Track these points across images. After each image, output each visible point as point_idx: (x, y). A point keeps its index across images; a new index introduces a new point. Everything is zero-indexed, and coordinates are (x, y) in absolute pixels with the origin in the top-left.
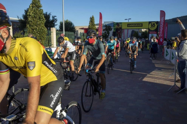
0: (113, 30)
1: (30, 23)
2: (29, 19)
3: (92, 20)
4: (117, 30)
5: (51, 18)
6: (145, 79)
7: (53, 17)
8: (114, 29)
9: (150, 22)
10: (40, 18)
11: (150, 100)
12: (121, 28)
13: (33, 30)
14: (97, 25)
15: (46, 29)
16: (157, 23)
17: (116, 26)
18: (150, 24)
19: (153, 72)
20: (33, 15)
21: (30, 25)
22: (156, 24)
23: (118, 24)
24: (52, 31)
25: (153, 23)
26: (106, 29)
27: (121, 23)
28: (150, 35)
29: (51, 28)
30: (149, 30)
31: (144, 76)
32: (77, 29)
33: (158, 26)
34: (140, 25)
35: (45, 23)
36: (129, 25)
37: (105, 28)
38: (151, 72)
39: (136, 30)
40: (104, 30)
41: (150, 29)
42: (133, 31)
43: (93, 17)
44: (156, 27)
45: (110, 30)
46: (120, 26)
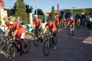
1: (17, 10)
2: (17, 8)
3: (53, 8)
4: (67, 14)
5: (30, 8)
6: (84, 42)
7: (31, 7)
8: (66, 13)
9: (86, 9)
10: (23, 8)
11: (87, 54)
12: (70, 13)
13: (19, 14)
14: (56, 11)
15: (26, 14)
16: (91, 9)
17: (67, 12)
18: (87, 10)
19: (89, 37)
20: (19, 6)
21: (17, 12)
22: (90, 10)
23: (68, 10)
24: (30, 15)
25: (88, 9)
27: (70, 10)
28: (87, 16)
29: (30, 13)
30: (86, 13)
31: (84, 40)
32: (44, 13)
33: (91, 11)
34: (81, 10)
35: (26, 10)
36: (74, 11)
37: (60, 13)
38: (87, 37)
39: (78, 14)
40: (60, 14)
42: (77, 14)
43: (53, 7)
44: (90, 11)
45: (63, 14)
46: (69, 12)
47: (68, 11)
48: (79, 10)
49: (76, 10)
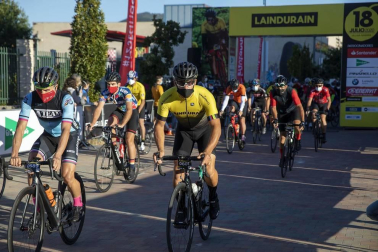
0: (189, 42)
4: (208, 40)
8: (196, 36)
9: (348, 8)
12: (224, 33)
17: (204, 26)
22: (374, 16)
25: (361, 10)
26: (158, 37)
27: (225, 10)
28: (351, 62)
30: (347, 39)
34: (308, 17)
36: (259, 18)
41: (351, 36)
45: (175, 43)
46: (221, 25)
47: (214, 22)
48: (297, 15)
49: (273, 15)
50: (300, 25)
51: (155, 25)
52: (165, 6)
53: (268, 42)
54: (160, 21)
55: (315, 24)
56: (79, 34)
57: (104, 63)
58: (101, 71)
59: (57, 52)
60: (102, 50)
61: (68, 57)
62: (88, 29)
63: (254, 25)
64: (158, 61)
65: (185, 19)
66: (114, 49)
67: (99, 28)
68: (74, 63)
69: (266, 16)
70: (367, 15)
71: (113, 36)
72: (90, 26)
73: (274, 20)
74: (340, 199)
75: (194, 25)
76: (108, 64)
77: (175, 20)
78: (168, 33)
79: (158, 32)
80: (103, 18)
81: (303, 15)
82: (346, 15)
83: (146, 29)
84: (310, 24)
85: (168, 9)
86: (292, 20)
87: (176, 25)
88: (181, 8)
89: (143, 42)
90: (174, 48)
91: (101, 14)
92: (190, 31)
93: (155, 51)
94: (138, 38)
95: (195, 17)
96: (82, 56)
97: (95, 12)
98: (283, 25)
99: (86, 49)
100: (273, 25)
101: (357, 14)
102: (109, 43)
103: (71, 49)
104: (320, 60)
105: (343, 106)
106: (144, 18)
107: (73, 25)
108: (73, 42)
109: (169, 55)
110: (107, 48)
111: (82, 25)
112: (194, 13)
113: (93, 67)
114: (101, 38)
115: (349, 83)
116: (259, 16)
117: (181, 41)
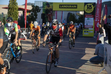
0: (42, 12)
4: (47, 11)
8: (44, 10)
12: (52, 10)
16: (94, 4)
17: (46, 7)
18: (86, 6)
22: (92, 6)
23: (48, 4)
25: (89, 4)
26: (33, 10)
27: (52, 3)
28: (86, 19)
30: (85, 13)
33: (94, 8)
36: (61, 6)
44: (93, 9)
45: (38, 12)
46: (51, 7)
47: (49, 6)
48: (72, 5)
49: (65, 5)
50: (73, 8)
51: (32, 7)
52: (35, 1)
53: (63, 12)
54: (34, 6)
55: (76, 8)
56: (10, 9)
57: (17, 17)
58: (16, 19)
59: (4, 13)
60: (17, 13)
61: (7, 15)
62: (13, 7)
63: (60, 8)
64: (33, 17)
65: (40, 5)
66: (20, 13)
67: (16, 7)
68: (9, 17)
69: (63, 5)
70: (90, 6)
71: (20, 9)
72: (14, 6)
73: (66, 7)
74: (82, 57)
75: (43, 7)
76: (19, 17)
77: (38, 5)
78: (36, 9)
79: (33, 9)
80: (17, 4)
81: (73, 5)
82: (85, 6)
83: (30, 8)
84: (75, 8)
85: (36, 2)
86: (70, 6)
87: (38, 7)
88: (40, 2)
89: (29, 11)
90: (38, 13)
91: (17, 3)
92: (42, 8)
93: (32, 14)
94: (27, 10)
95: (43, 5)
96: (11, 15)
97: (15, 2)
98: (68, 8)
99: (12, 13)
100: (65, 8)
101: (88, 5)
102: (19, 11)
103: (8, 13)
104: (77, 18)
105: (84, 31)
106: (29, 4)
107: (8, 6)
108: (8, 11)
109: (36, 15)
110: (18, 13)
111: (11, 6)
112: (43, 4)
113: (14, 18)
114: (17, 10)
115: (85, 24)
116: (61, 5)
117: (39, 11)
